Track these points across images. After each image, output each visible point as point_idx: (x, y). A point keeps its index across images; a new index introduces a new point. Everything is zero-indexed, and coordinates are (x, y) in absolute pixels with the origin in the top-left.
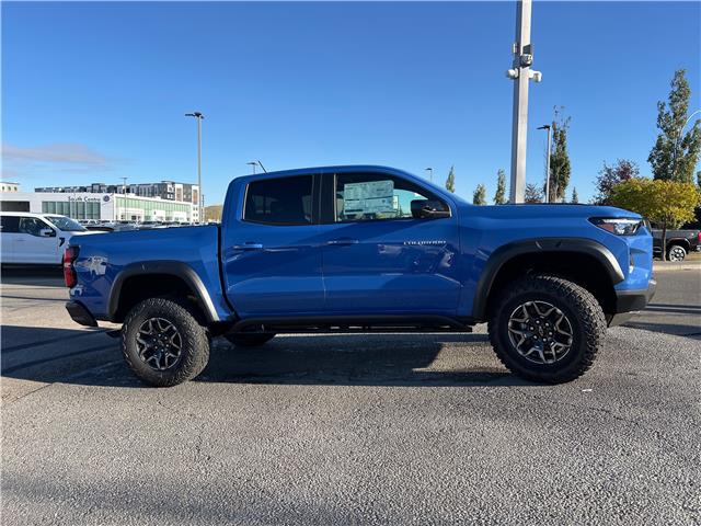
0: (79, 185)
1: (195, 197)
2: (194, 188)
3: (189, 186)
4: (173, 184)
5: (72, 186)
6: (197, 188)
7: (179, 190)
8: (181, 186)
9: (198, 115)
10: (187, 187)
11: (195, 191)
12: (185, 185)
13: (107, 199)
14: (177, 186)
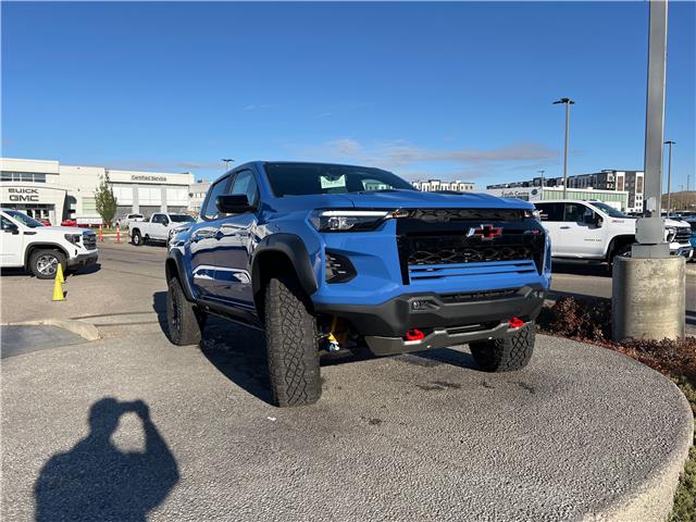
0: (522, 181)
1: (639, 185)
2: (638, 175)
3: (634, 173)
4: (614, 172)
5: (516, 182)
6: (642, 175)
7: (621, 178)
8: (623, 174)
9: (566, 101)
10: (630, 175)
11: (640, 178)
12: (627, 173)
13: (535, 192)
14: (618, 174)
